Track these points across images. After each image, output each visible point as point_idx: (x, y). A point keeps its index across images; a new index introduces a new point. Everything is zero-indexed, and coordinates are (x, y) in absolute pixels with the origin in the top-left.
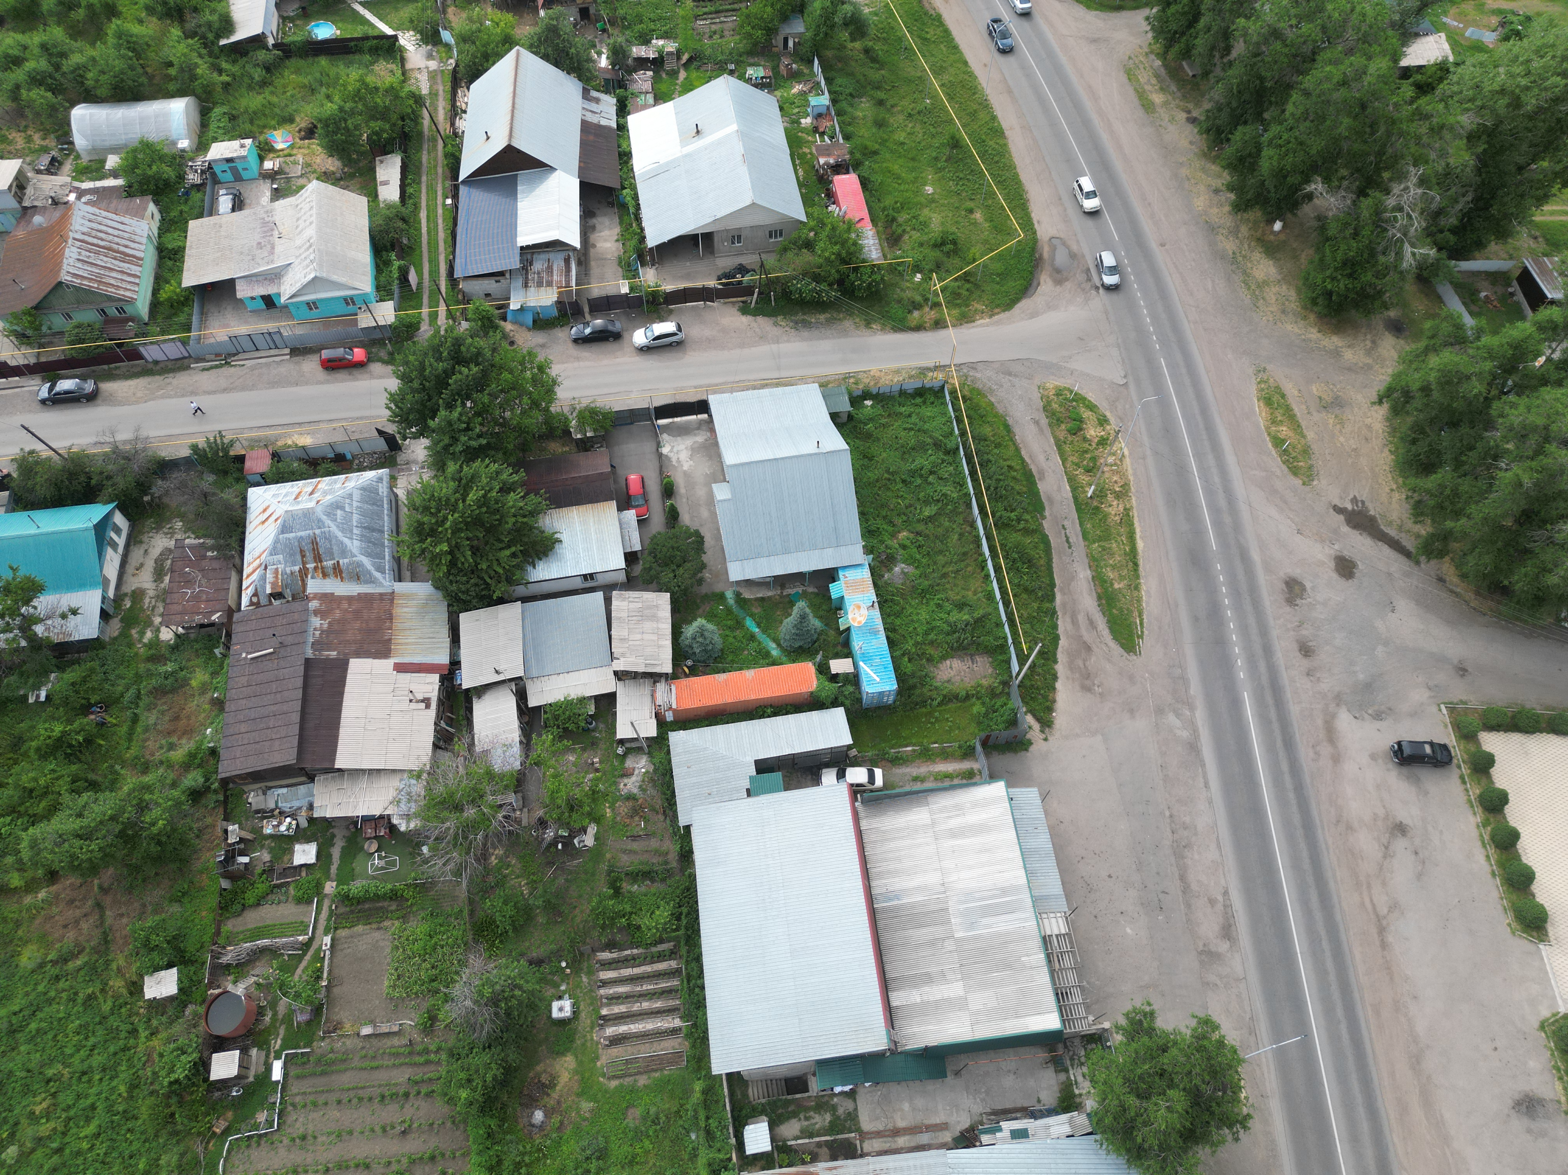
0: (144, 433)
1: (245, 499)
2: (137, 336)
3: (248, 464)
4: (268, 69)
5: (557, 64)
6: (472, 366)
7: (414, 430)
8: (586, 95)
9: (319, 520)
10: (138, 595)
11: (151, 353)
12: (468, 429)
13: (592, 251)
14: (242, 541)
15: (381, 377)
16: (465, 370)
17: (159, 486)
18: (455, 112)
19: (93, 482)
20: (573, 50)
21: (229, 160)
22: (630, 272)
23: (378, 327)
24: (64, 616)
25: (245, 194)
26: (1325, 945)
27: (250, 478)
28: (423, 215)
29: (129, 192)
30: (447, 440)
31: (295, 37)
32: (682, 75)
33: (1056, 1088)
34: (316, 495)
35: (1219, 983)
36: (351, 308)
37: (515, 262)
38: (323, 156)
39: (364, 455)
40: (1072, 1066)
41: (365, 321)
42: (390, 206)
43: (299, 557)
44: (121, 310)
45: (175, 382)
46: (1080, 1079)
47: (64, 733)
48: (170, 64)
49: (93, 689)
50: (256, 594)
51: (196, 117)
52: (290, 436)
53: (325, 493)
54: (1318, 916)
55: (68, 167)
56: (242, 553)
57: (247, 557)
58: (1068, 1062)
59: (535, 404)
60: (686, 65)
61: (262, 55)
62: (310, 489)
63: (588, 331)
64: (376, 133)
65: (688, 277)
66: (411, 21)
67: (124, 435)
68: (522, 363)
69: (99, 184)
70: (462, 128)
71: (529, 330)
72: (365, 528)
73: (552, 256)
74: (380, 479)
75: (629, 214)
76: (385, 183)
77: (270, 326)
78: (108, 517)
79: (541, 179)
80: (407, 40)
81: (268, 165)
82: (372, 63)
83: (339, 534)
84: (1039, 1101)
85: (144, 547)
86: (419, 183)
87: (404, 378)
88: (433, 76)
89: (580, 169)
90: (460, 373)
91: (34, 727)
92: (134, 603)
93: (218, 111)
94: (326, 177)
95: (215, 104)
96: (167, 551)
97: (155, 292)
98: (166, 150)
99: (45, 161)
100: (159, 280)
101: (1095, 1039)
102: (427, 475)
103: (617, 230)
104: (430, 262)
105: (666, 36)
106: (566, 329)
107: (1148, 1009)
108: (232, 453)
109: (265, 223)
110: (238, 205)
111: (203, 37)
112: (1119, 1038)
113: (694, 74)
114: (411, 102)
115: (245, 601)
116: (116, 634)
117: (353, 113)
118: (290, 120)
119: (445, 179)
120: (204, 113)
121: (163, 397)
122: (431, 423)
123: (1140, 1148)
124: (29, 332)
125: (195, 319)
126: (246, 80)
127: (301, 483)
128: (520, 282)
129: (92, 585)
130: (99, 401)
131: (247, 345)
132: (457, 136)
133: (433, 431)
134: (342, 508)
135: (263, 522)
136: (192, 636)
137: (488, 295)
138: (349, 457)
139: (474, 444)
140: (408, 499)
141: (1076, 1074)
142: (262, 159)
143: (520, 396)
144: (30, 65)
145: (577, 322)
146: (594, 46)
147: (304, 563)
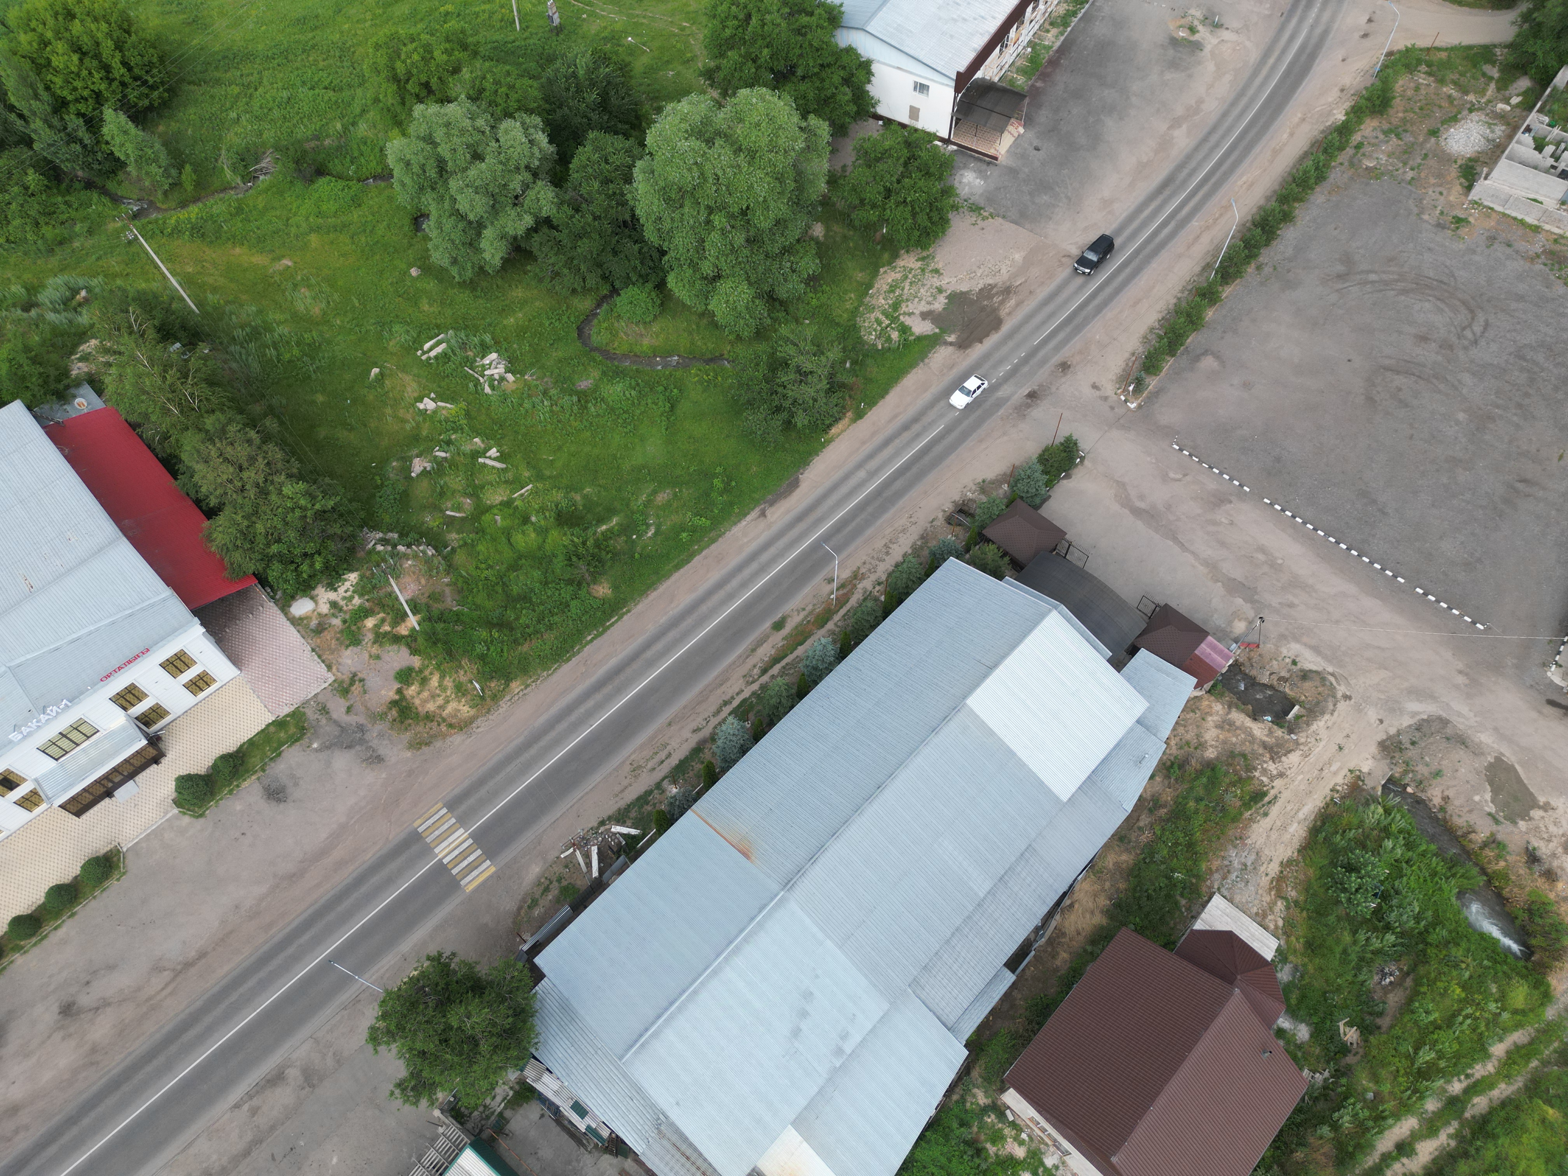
26: (234, 997)
33: (521, 1111)
35: (330, 1054)
40: (493, 1113)
46: (499, 1099)
54: (208, 1020)
58: (493, 1118)
84: (542, 1116)
101: (456, 1113)
107: (397, 1092)
112: (441, 1096)
123: (516, 1015)
141: (497, 1104)
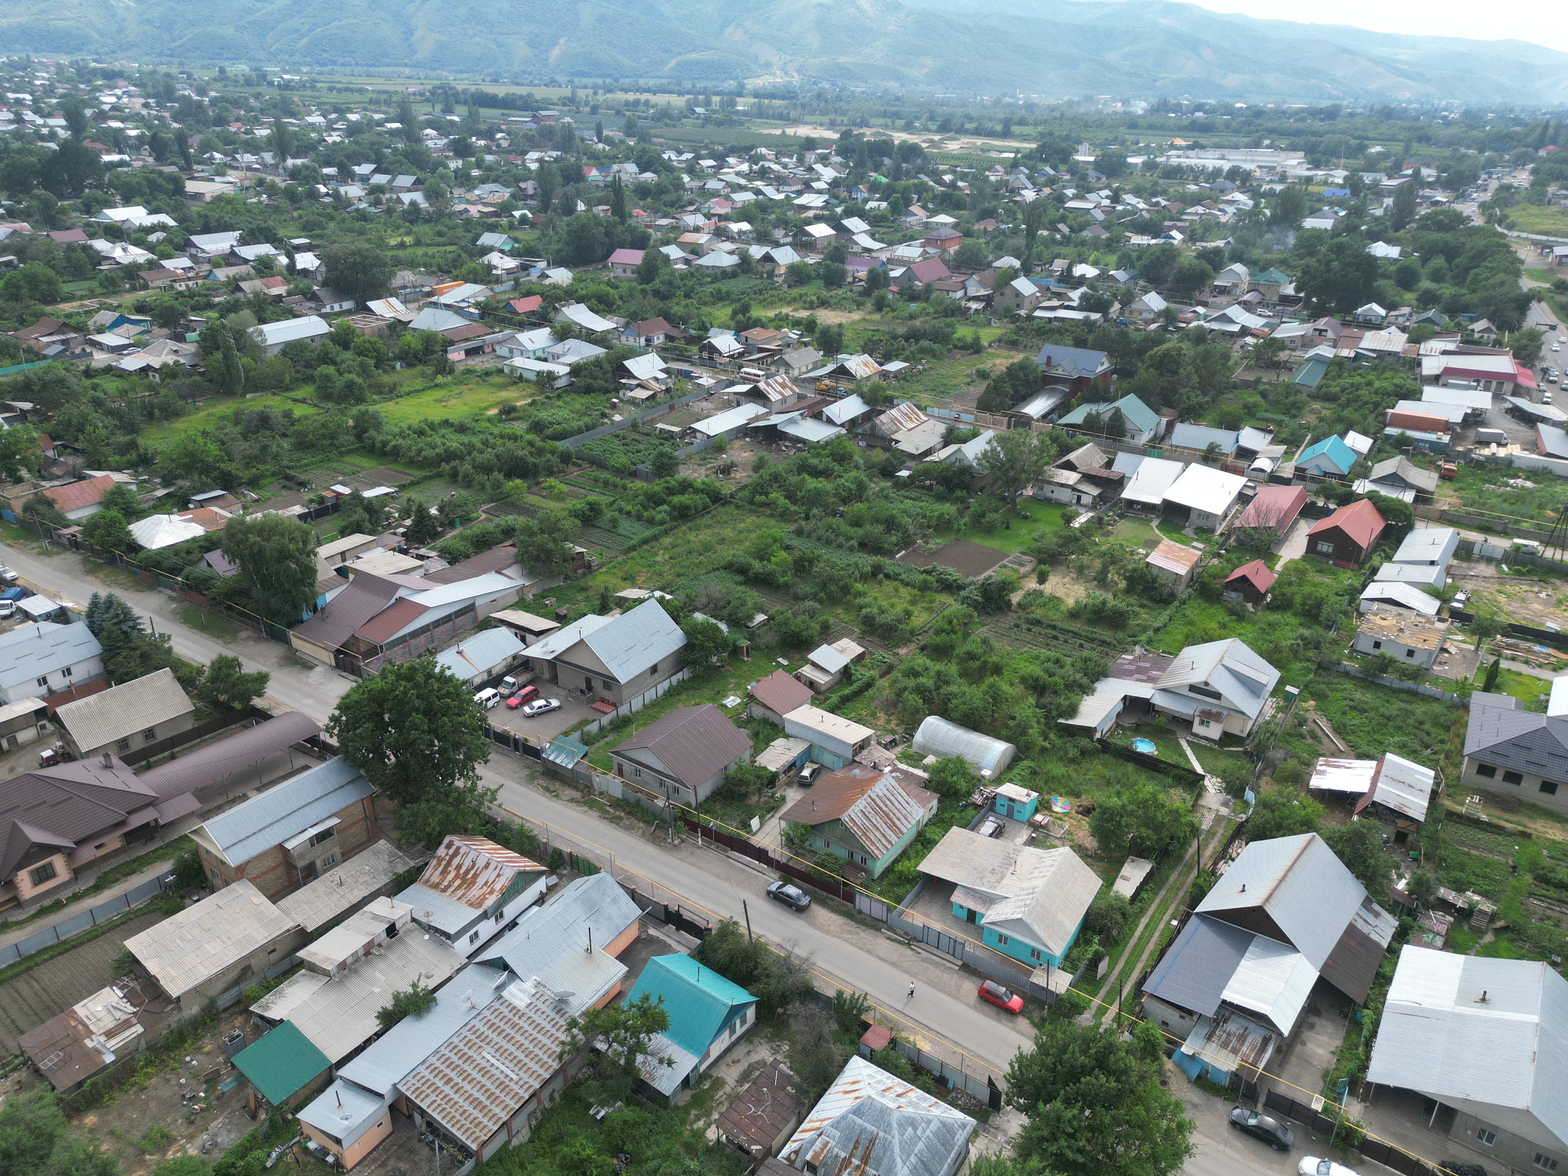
0: (814, 959)
1: (846, 1062)
2: (861, 885)
3: (868, 1035)
4: (1083, 753)
5: (1349, 865)
6: (1112, 1079)
7: (1021, 1101)
8: (1366, 904)
9: (889, 1125)
10: (719, 1083)
11: (862, 903)
12: (1072, 1136)
13: (1298, 1048)
14: (820, 1096)
15: (1022, 1034)
16: (1103, 1079)
17: (794, 1007)
18: (1224, 855)
19: (756, 972)
20: (1372, 861)
21: (1012, 800)
22: (1332, 1091)
23: (1046, 990)
24: (661, 1061)
25: (1007, 829)
27: (862, 1047)
28: (1144, 921)
29: (927, 785)
30: (1045, 1133)
31: (1119, 741)
32: (1489, 938)
34: (901, 1100)
36: (1033, 960)
37: (1210, 1011)
38: (1086, 833)
39: (964, 1093)
41: (1038, 978)
42: (1118, 898)
43: (851, 1146)
44: (864, 860)
45: (862, 934)
47: (589, 1157)
48: (1014, 718)
49: (634, 1138)
50: (796, 1152)
51: (1007, 760)
52: (916, 1034)
53: (910, 1103)
55: (899, 749)
56: (813, 1106)
57: (813, 1115)
59: (1155, 1158)
60: (1498, 931)
61: (1084, 742)
62: (900, 1091)
63: (1252, 1122)
64: (1142, 838)
65: (1402, 1139)
66: (1224, 771)
67: (800, 952)
68: (1164, 1109)
69: (911, 769)
70: (1222, 870)
71: (1189, 1081)
72: (922, 1162)
73: (1252, 1026)
74: (964, 1126)
75: (1359, 1034)
76: (1126, 879)
77: (960, 935)
78: (746, 1005)
79: (1279, 952)
80: (1212, 784)
81: (1039, 817)
82: (1171, 787)
83: (897, 1150)
85: (751, 1047)
86: (1156, 894)
87: (1041, 1047)
88: (1219, 819)
89: (1326, 964)
90: (1097, 1078)
91: (576, 1135)
92: (711, 1088)
93: (1027, 763)
94: (1079, 849)
95: (1027, 758)
96: (762, 1063)
97: (896, 861)
98: (971, 771)
99: (889, 738)
100: (904, 855)
102: (1008, 1153)
103: (1338, 1043)
104: (1127, 963)
105: (1485, 894)
106: (1229, 1106)
108: (863, 1017)
109: (1008, 857)
110: (997, 833)
111: (1049, 712)
113: (1504, 944)
114: (1188, 829)
115: (785, 1152)
116: (681, 1104)
117: (1131, 814)
118: (1078, 795)
119: (1182, 902)
120: (1015, 759)
121: (846, 940)
122: (1041, 1105)
124: (796, 841)
125: (909, 897)
126: (1062, 753)
127: (897, 1080)
128: (1205, 1031)
129: (696, 1051)
130: (803, 916)
131: (933, 940)
132: (1213, 876)
133: (1039, 1115)
134: (915, 1129)
135: (846, 1092)
136: (728, 1150)
137: (1165, 1023)
138: (950, 1085)
139: (1070, 1154)
140: (976, 1163)
142: (1037, 811)
143: (1143, 1140)
144: (922, 680)
145: (1244, 1105)
146: (1398, 868)
147: (852, 1155)
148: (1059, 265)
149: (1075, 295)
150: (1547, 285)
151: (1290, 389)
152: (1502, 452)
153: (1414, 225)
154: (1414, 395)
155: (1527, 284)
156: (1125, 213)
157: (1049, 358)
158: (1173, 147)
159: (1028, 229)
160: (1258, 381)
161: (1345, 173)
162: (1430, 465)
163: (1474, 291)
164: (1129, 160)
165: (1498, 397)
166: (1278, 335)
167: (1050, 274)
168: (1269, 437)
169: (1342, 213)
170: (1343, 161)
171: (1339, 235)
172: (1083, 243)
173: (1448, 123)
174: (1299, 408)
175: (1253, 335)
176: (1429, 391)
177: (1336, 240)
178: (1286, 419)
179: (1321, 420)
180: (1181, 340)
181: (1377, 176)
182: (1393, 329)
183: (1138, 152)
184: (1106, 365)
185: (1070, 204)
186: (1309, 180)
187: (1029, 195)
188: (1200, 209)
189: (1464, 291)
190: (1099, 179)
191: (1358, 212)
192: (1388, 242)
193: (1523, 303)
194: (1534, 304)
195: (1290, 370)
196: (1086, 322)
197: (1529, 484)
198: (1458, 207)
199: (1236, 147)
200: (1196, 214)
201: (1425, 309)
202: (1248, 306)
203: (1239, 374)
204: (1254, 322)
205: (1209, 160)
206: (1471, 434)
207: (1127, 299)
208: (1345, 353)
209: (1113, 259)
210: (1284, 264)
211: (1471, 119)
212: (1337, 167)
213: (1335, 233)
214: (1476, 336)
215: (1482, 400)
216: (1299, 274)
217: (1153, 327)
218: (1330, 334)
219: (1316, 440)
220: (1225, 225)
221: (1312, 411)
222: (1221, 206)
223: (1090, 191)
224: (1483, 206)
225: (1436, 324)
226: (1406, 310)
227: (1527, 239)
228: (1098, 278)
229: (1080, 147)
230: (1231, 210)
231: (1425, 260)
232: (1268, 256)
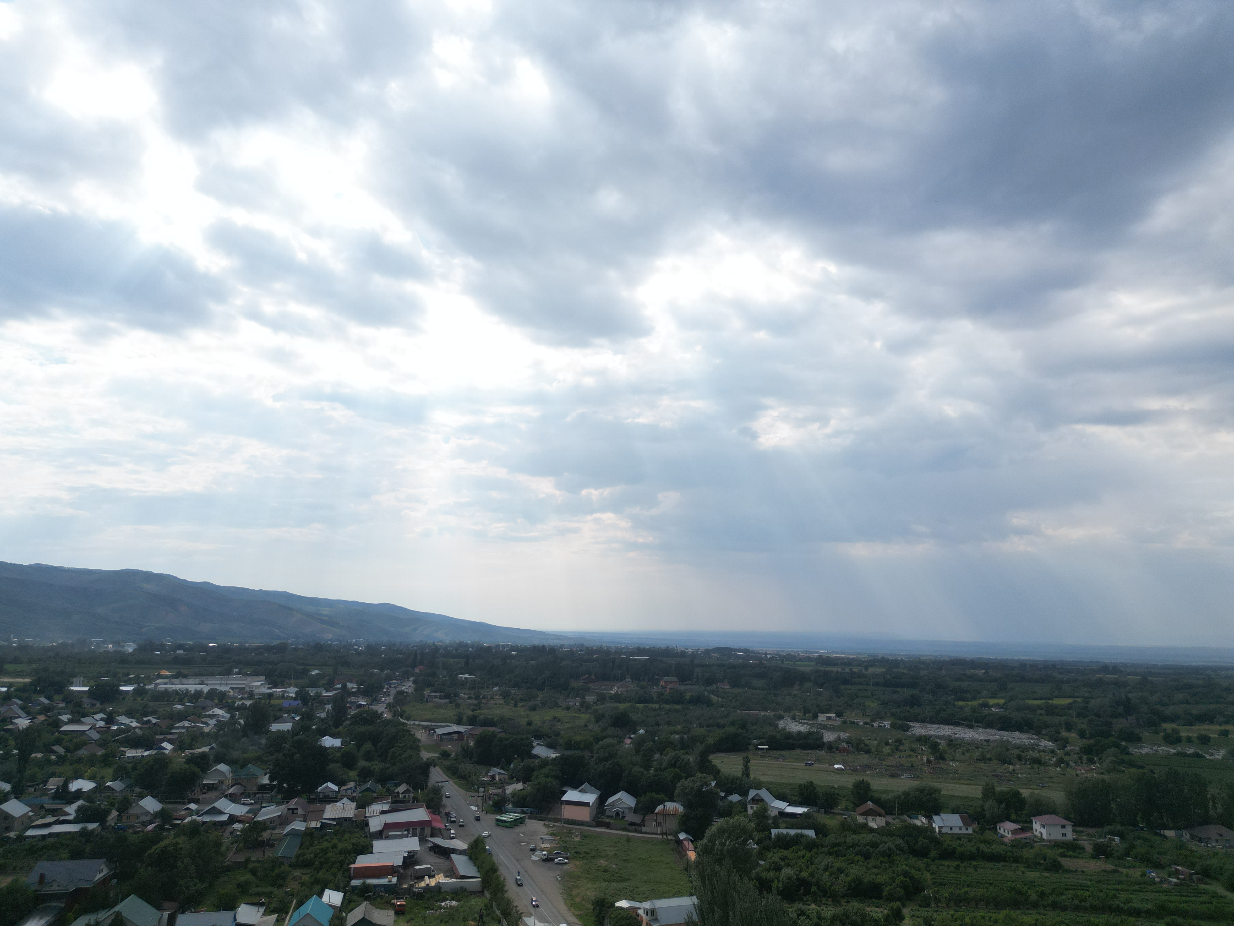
148: (53, 784)
149: (71, 809)
150: (437, 755)
151: (275, 863)
152: (433, 882)
153: (348, 722)
154: (367, 850)
155: (425, 755)
156: (119, 732)
157: (42, 876)
158: (159, 677)
159: (19, 754)
160: (248, 861)
161: (296, 689)
162: (387, 905)
163: (395, 764)
164: (121, 688)
165: (422, 840)
166: (260, 818)
167: (45, 793)
168: (262, 910)
169: (298, 718)
170: (293, 681)
171: (298, 734)
172: (79, 760)
173: (359, 653)
174: (284, 878)
175: (240, 822)
176: (377, 845)
177: (295, 738)
178: (274, 889)
179: (302, 884)
180: (177, 836)
181: (319, 690)
182: (345, 800)
183: (128, 683)
184: (105, 872)
185: (65, 728)
186: (270, 696)
187: (23, 723)
188: (187, 724)
189: (388, 765)
190: (93, 705)
191: (308, 717)
192: (333, 736)
193: (425, 768)
194: (432, 769)
195: (273, 846)
196: (84, 833)
197: (454, 903)
198: (374, 707)
199: (213, 675)
200: (184, 727)
201: (365, 782)
202: (233, 798)
203: (232, 857)
204: (239, 810)
205: (192, 686)
206: (410, 872)
207: (124, 805)
208: (314, 824)
209: (110, 771)
210: (258, 760)
211: (372, 650)
212: (290, 686)
213: (294, 732)
214: (401, 796)
215: (412, 844)
216: (271, 767)
217: (150, 827)
218: (300, 811)
219: (300, 904)
220: (208, 734)
221: (295, 879)
222: (204, 720)
223: (85, 715)
224: (390, 706)
225: (374, 792)
226: (352, 784)
227: (419, 725)
228: (93, 791)
229: (74, 680)
230: (212, 722)
231: (359, 746)
232: (246, 755)
